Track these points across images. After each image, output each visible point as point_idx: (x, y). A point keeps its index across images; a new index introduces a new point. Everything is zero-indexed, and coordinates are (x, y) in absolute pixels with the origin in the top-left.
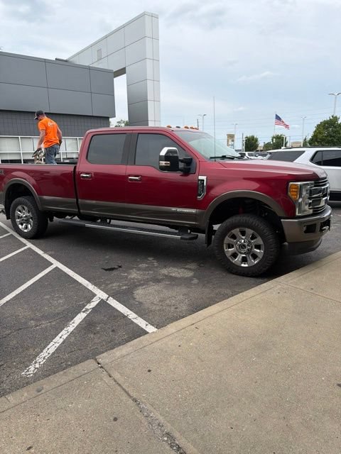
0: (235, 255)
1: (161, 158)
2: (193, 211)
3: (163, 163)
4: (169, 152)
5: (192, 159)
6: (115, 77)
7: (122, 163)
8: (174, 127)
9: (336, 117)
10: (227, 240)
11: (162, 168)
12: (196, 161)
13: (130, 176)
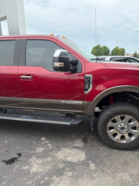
0: (115, 135)
1: (55, 60)
2: (81, 102)
3: (57, 64)
4: (62, 54)
5: (77, 61)
6: (1, 21)
7: (14, 65)
8: (55, 36)
9: (99, 45)
10: (110, 124)
11: (56, 69)
12: (80, 62)
13: (22, 75)
